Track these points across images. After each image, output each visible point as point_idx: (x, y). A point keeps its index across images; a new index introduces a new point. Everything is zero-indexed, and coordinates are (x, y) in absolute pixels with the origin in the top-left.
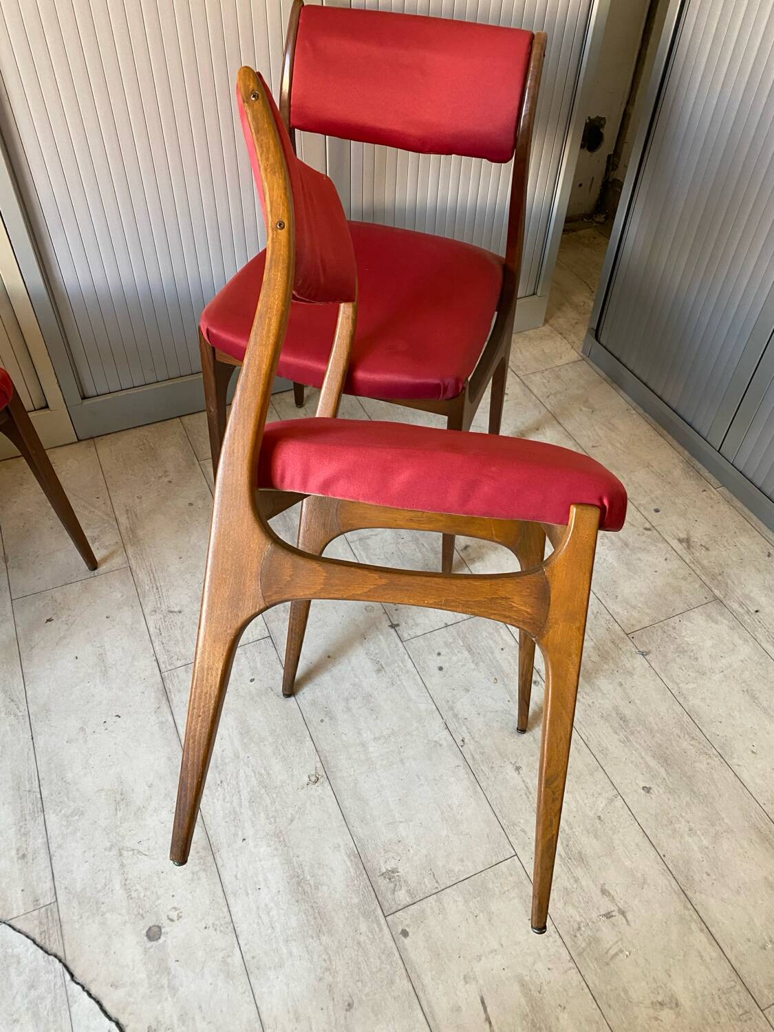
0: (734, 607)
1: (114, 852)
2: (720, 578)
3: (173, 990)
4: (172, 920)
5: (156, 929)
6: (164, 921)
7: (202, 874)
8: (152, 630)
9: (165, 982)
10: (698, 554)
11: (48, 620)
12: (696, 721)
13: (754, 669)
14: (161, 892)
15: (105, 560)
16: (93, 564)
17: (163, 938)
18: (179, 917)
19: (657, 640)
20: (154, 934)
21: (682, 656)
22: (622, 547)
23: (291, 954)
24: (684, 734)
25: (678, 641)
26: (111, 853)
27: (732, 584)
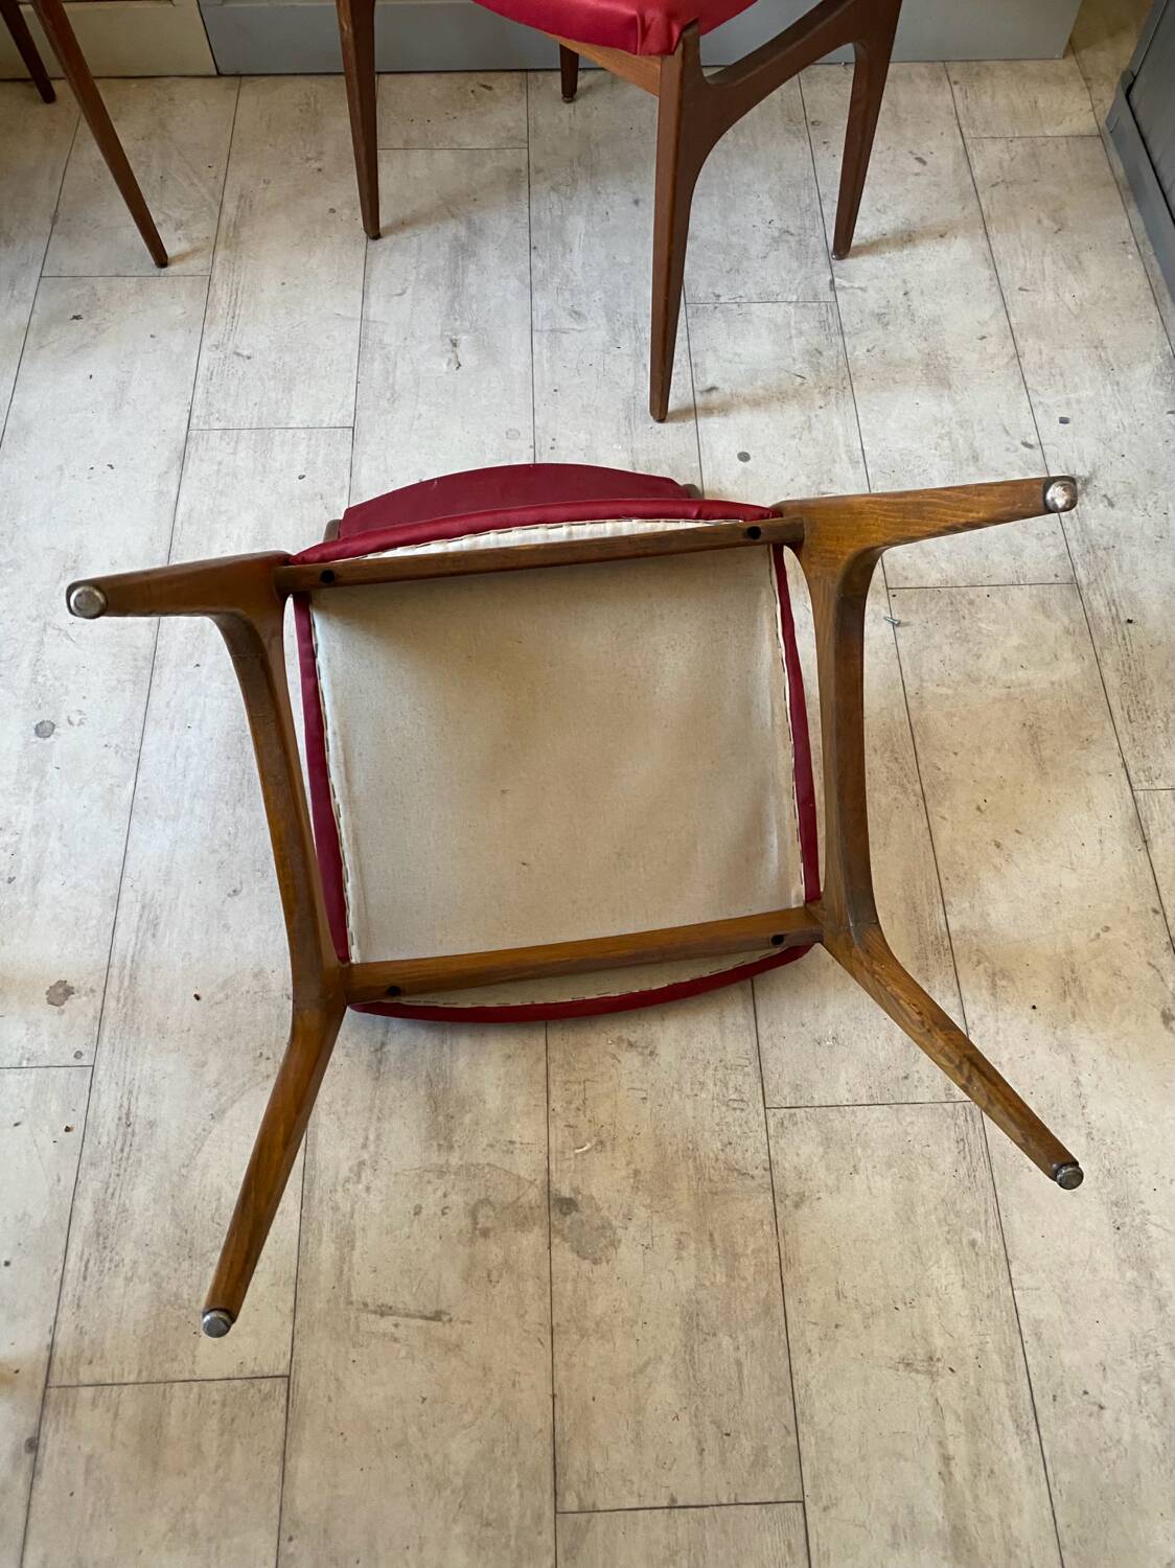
0: (1095, 603)
1: (38, 624)
2: (1101, 553)
3: (40, 796)
4: (71, 723)
5: (48, 725)
6: (62, 720)
7: (129, 686)
8: (201, 368)
9: (34, 785)
10: (1089, 508)
11: (76, 318)
12: (917, 740)
13: (1064, 701)
14: (72, 687)
15: (182, 257)
16: (162, 260)
17: (52, 738)
18: (81, 723)
19: (931, 611)
20: (44, 730)
21: (956, 646)
22: (967, 460)
23: (192, 811)
24: (886, 749)
25: (966, 623)
26: (34, 625)
27: (1116, 569)
